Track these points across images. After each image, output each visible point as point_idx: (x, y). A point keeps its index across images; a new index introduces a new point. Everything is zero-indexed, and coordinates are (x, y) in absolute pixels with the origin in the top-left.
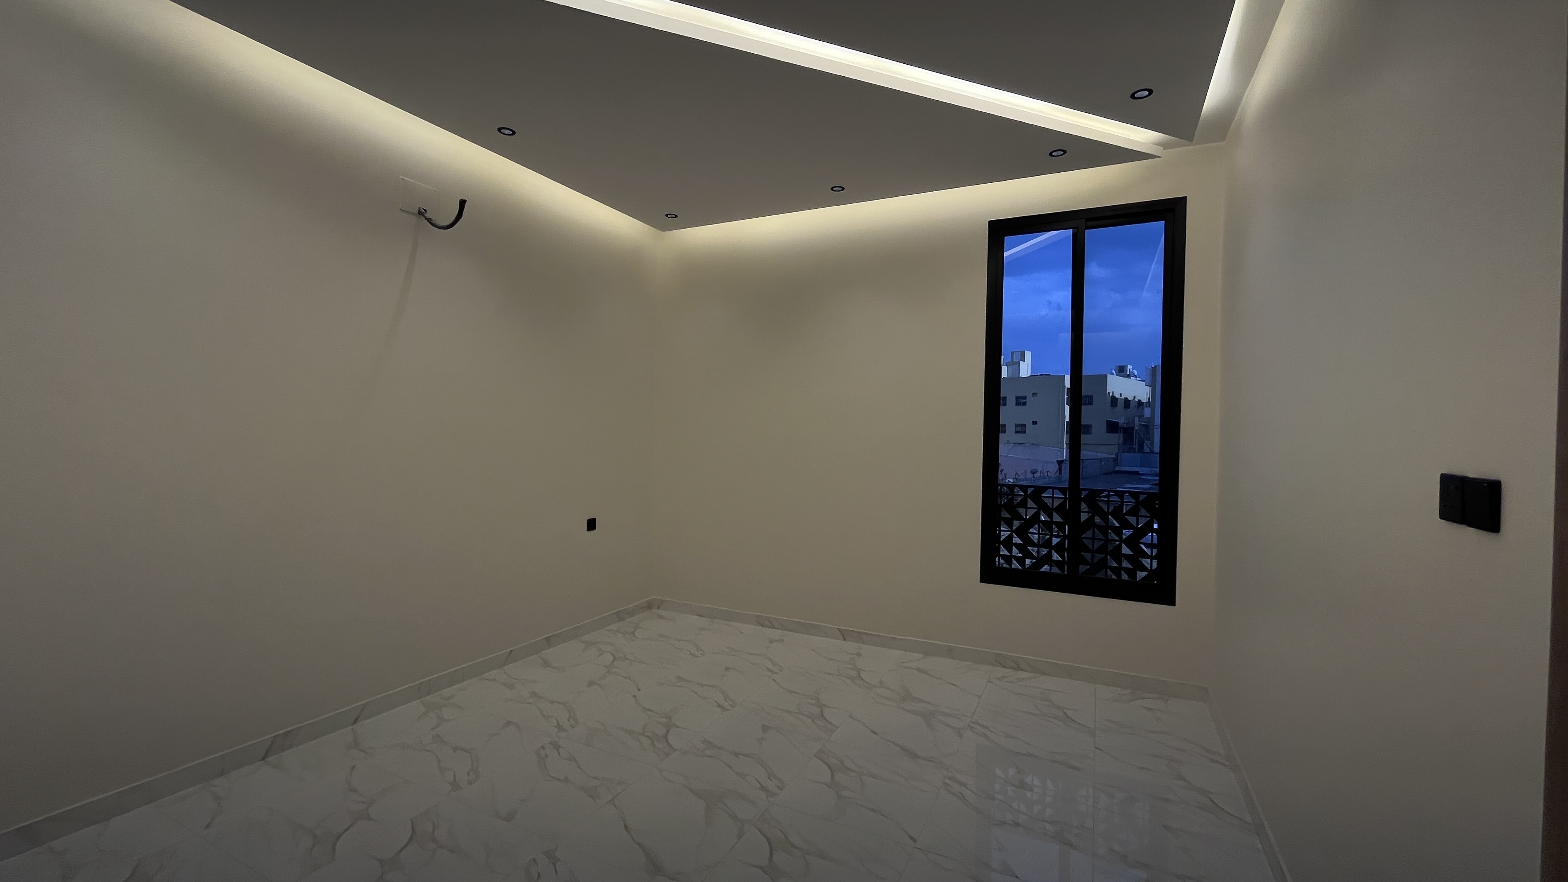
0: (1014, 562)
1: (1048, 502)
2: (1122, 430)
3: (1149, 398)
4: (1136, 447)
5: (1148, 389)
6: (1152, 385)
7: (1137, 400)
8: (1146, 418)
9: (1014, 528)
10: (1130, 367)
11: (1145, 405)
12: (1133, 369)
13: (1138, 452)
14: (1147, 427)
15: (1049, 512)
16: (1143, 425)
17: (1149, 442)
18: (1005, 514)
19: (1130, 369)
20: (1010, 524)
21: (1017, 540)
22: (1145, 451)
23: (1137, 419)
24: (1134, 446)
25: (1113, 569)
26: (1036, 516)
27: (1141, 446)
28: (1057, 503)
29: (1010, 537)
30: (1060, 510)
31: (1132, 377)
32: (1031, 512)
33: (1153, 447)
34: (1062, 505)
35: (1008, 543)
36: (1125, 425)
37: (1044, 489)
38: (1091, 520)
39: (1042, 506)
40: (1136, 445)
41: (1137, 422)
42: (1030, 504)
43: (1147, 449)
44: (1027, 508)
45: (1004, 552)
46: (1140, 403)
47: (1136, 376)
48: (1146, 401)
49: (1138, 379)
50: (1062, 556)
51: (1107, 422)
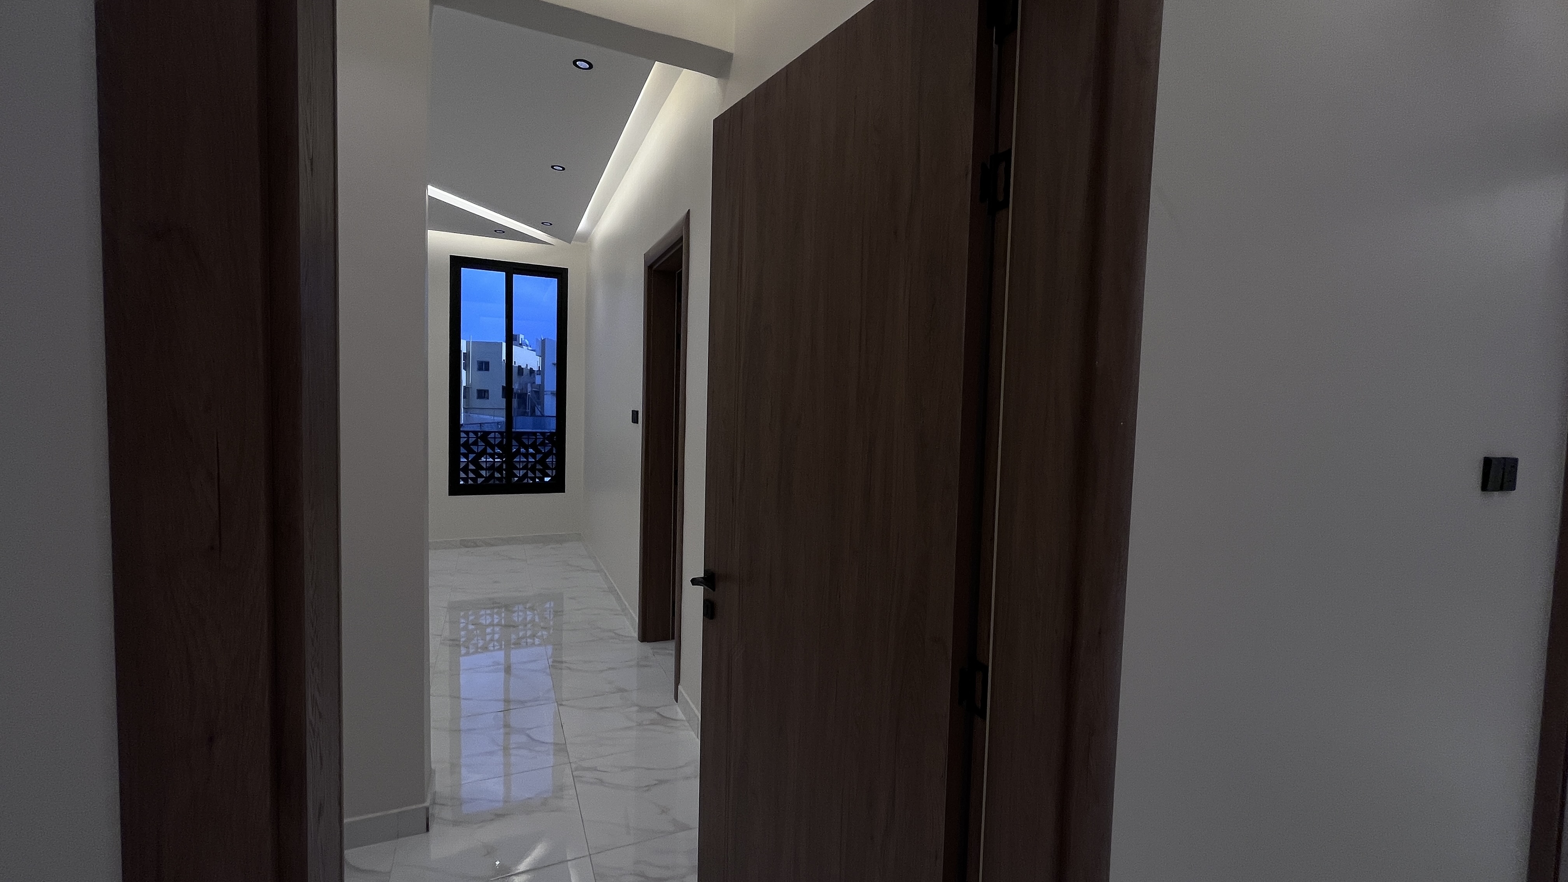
0: (469, 480)
1: (492, 441)
2: (516, 395)
3: (539, 367)
4: (528, 411)
5: (539, 359)
6: (543, 355)
7: (529, 368)
8: (537, 385)
9: (470, 460)
10: (522, 336)
11: (536, 372)
12: (525, 339)
13: (531, 416)
14: (539, 393)
15: (492, 447)
16: (534, 391)
17: (540, 406)
18: (463, 450)
19: (522, 339)
20: (466, 456)
21: (471, 467)
22: (537, 415)
23: (529, 385)
24: (527, 410)
25: (531, 478)
26: (485, 450)
27: (533, 411)
28: (498, 441)
29: (467, 466)
30: (500, 445)
31: (524, 347)
32: (481, 449)
33: (543, 411)
34: (502, 442)
35: (466, 470)
36: (519, 391)
37: (489, 433)
38: (518, 451)
39: (488, 444)
40: (528, 409)
41: (529, 389)
42: (481, 443)
43: (538, 413)
44: (478, 446)
45: (462, 475)
46: (532, 371)
47: (527, 346)
48: (536, 370)
49: (530, 348)
50: (502, 474)
51: (503, 388)
